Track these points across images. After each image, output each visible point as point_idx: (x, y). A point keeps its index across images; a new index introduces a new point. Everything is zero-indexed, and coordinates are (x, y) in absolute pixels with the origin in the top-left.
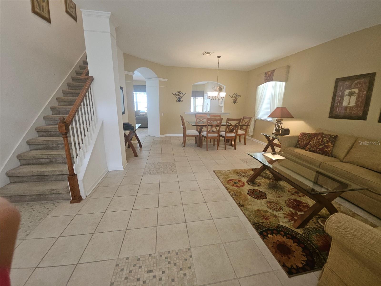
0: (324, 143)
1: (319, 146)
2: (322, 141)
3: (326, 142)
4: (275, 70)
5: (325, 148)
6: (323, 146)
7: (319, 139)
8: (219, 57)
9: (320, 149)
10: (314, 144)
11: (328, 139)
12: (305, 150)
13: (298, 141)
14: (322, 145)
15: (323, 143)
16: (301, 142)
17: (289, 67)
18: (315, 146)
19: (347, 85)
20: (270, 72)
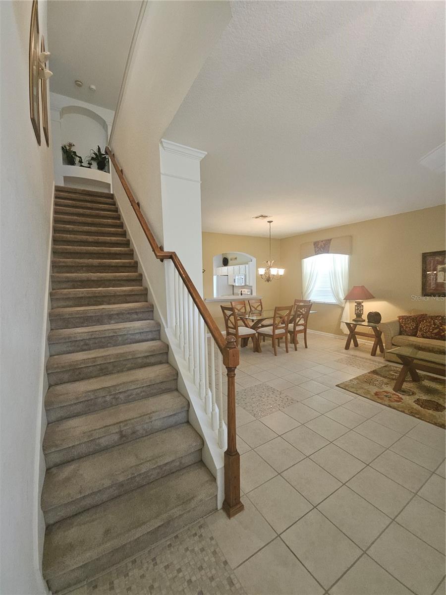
0: (438, 326)
1: (433, 330)
2: (435, 324)
3: (439, 325)
4: (331, 239)
5: (441, 332)
6: (438, 330)
7: (430, 322)
8: (270, 222)
9: (436, 334)
10: (426, 329)
11: (440, 321)
12: (417, 337)
13: (401, 327)
14: (436, 328)
15: (436, 326)
16: (406, 327)
17: (351, 237)
18: (429, 331)
19: (438, 260)
20: (322, 241)
